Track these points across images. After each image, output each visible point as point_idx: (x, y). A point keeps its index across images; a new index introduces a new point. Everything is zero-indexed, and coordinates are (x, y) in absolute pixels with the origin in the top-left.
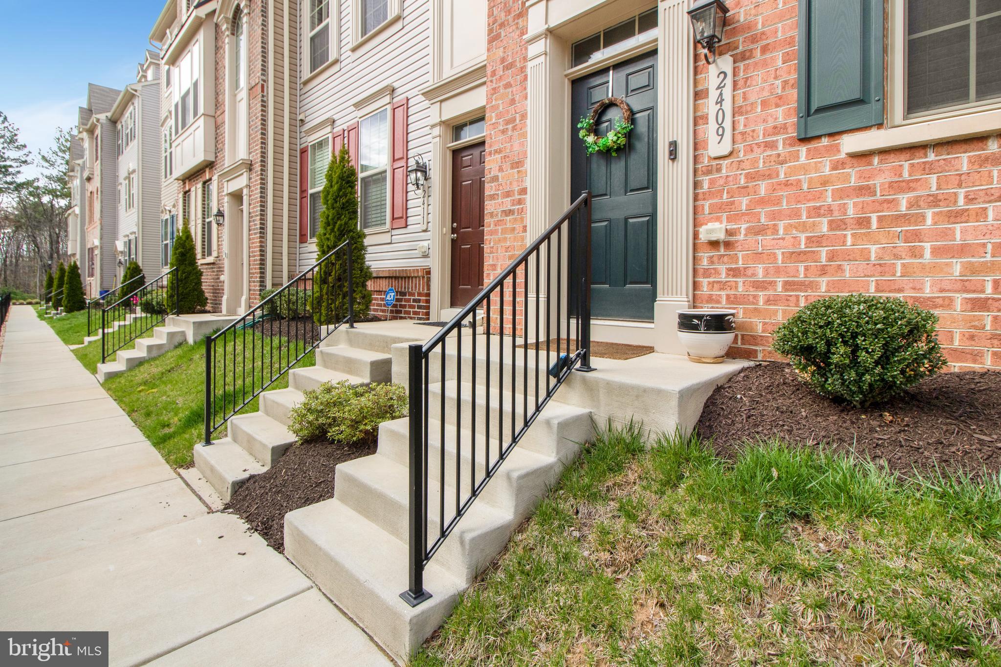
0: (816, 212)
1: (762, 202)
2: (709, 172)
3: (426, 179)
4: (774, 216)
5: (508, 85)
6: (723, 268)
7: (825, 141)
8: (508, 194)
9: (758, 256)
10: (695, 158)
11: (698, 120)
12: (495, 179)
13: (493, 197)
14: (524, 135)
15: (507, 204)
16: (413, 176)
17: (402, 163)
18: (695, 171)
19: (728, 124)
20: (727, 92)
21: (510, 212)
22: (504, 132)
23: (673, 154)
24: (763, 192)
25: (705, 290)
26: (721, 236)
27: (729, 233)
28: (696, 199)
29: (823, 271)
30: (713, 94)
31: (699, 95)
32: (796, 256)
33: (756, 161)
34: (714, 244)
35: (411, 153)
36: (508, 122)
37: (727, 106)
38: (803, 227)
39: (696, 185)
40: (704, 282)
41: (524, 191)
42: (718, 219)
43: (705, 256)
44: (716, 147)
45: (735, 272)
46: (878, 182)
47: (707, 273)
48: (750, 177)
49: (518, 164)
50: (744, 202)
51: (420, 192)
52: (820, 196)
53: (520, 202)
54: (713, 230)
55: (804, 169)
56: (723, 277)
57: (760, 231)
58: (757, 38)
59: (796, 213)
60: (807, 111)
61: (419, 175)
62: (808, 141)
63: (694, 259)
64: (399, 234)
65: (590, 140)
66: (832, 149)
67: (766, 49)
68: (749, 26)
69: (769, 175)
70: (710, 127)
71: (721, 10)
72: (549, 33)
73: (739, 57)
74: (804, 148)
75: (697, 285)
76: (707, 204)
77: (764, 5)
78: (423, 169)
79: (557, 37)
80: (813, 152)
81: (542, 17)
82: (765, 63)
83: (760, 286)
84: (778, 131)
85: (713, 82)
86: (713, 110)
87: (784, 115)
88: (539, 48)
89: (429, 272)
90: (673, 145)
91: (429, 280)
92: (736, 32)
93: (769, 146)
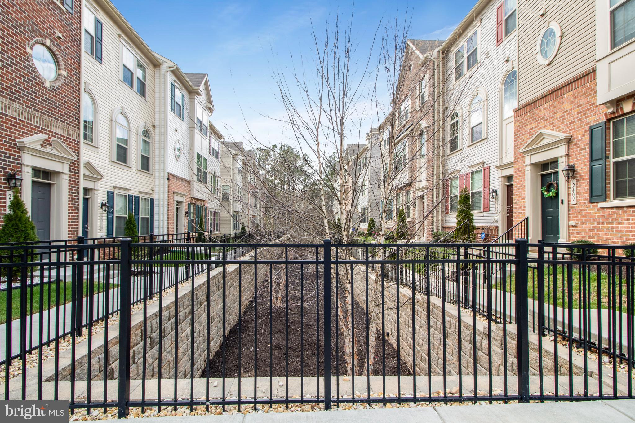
0: (594, 220)
1: (583, 216)
2: (572, 208)
3: (497, 195)
4: (586, 220)
5: (520, 176)
6: (575, 232)
7: (595, 204)
8: (520, 208)
9: (583, 230)
10: (569, 204)
11: (569, 194)
12: (516, 203)
13: (516, 208)
14: (524, 191)
15: (520, 210)
16: (491, 194)
17: (487, 189)
18: (569, 207)
19: (575, 197)
20: (575, 188)
21: (521, 213)
22: (519, 189)
23: (562, 203)
24: (583, 214)
25: (571, 238)
26: (574, 224)
27: (577, 223)
28: (569, 214)
29: (596, 234)
30: (572, 189)
31: (569, 188)
32: (590, 230)
33: (582, 207)
34: (573, 226)
35: (491, 186)
36: (520, 187)
37: (575, 192)
38: (592, 224)
39: (569, 211)
40: (571, 235)
41: (525, 207)
42: (574, 220)
43: (571, 229)
44: (573, 202)
45: (578, 233)
46: (606, 214)
47: (572, 233)
48: (581, 210)
49: (523, 199)
50: (579, 216)
51: (494, 199)
52: (594, 216)
53: (524, 210)
54: (572, 223)
55: (592, 210)
56: (575, 235)
57: (583, 224)
58: (581, 177)
59: (590, 220)
60: (591, 196)
61: (494, 194)
62: (592, 203)
63: (569, 230)
64: (486, 214)
65: (545, 193)
66: (597, 206)
67: (583, 180)
68: (580, 173)
69: (585, 210)
70: (571, 197)
71: (571, 171)
72: (531, 164)
73: (577, 181)
74: (591, 205)
75: (569, 236)
76: (571, 216)
77: (583, 169)
78: (495, 192)
79: (534, 165)
80: (593, 206)
81: (528, 160)
82: (583, 183)
83: (583, 237)
84: (586, 199)
85: (572, 186)
86: (572, 192)
87: (587, 196)
88: (528, 168)
89: (498, 228)
90: (562, 200)
91: (498, 230)
92: (577, 174)
93: (585, 203)
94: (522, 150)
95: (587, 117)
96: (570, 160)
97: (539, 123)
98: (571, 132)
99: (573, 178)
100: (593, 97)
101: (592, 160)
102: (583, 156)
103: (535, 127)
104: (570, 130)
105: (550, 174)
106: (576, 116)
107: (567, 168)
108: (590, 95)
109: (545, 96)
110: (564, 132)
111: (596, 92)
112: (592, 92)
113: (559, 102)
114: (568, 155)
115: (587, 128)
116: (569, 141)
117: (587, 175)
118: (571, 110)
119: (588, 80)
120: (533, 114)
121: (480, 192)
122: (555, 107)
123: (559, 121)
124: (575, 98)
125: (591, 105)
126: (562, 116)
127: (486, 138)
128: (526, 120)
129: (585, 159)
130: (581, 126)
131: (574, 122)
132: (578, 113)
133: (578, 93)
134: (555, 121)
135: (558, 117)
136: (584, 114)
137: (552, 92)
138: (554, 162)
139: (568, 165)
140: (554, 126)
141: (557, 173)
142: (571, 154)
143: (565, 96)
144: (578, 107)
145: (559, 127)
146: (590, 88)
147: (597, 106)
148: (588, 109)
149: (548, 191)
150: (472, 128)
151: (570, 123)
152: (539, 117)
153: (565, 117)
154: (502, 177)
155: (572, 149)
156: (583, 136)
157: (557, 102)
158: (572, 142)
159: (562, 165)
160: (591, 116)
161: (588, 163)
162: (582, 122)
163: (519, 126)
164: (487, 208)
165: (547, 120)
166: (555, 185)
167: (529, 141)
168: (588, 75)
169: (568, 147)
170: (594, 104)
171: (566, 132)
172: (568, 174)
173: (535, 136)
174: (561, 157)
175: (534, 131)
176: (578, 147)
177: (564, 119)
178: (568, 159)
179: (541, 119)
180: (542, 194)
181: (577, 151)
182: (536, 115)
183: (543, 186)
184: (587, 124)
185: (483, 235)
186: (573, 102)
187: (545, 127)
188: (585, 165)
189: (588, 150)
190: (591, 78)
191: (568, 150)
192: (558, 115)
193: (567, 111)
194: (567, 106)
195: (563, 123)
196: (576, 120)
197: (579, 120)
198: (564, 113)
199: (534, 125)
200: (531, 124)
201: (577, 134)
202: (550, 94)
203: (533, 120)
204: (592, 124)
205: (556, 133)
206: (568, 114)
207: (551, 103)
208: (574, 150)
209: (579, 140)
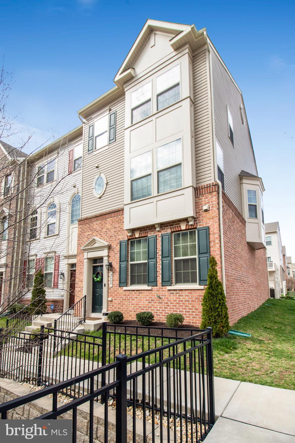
0: (121, 297)
1: (116, 295)
2: (110, 289)
3: (63, 277)
4: (117, 297)
5: (80, 265)
6: (111, 305)
7: (122, 287)
8: (80, 287)
9: (115, 303)
10: (108, 286)
11: (108, 281)
12: (77, 284)
13: (77, 287)
14: (83, 276)
15: (79, 289)
16: (60, 276)
17: (57, 271)
18: (108, 289)
19: (112, 282)
20: (112, 277)
21: (80, 291)
22: (79, 274)
23: (105, 286)
24: (116, 294)
25: (109, 309)
26: (111, 300)
27: (112, 299)
28: (108, 293)
29: (122, 306)
30: (110, 277)
31: (109, 277)
32: (119, 304)
33: (115, 289)
34: (110, 301)
35: (60, 269)
36: (80, 273)
37: (112, 279)
38: (120, 300)
39: (108, 291)
41: (82, 287)
42: (111, 297)
43: (109, 303)
44: (111, 286)
45: (113, 306)
46: (127, 294)
47: (109, 306)
48: (115, 291)
49: (82, 282)
50: (114, 294)
51: (62, 279)
52: (121, 295)
53: (82, 289)
54: (110, 299)
55: (120, 291)
57: (115, 299)
58: (115, 270)
59: (119, 297)
60: (120, 283)
61: (62, 276)
62: (120, 287)
63: (108, 303)
64: (55, 290)
65: (95, 279)
66: (122, 289)
67: (116, 272)
68: (114, 268)
69: (116, 291)
70: (110, 282)
71: (110, 265)
72: (88, 258)
73: (113, 272)
74: (120, 288)
75: (108, 308)
76: (109, 294)
77: (116, 266)
78: (63, 274)
79: (89, 259)
80: (121, 289)
81: (86, 255)
82: (116, 274)
83: (115, 308)
84: (117, 285)
85: (110, 275)
86: (110, 279)
87: (118, 282)
88: (86, 261)
89: (63, 301)
90: (105, 284)
91: (63, 302)
92: (113, 268)
93: (116, 287)
94: (82, 248)
95: (118, 235)
96: (110, 259)
97: (93, 232)
98: (111, 242)
99: (111, 270)
100: (121, 224)
101: (120, 261)
102: (116, 258)
103: (91, 235)
104: (110, 241)
105: (98, 266)
106: (113, 233)
107: (108, 264)
108: (120, 223)
109: (97, 217)
110: (107, 241)
111: (123, 222)
112: (121, 222)
113: (104, 223)
114: (108, 256)
115: (118, 241)
116: (109, 247)
117: (118, 270)
118: (111, 229)
119: (119, 214)
120: (90, 226)
121: (51, 273)
122: (102, 225)
123: (104, 234)
124: (113, 222)
125: (120, 229)
126: (106, 232)
127: (58, 235)
128: (86, 228)
129: (117, 260)
130: (116, 240)
131: (112, 236)
132: (114, 232)
133: (115, 220)
134: (102, 233)
135: (104, 231)
136: (117, 233)
137: (101, 215)
138: (101, 259)
139: (109, 262)
140: (101, 236)
141: (102, 266)
142: (110, 255)
143: (108, 220)
144: (114, 228)
145: (104, 238)
146: (120, 219)
147: (123, 230)
148: (119, 231)
149: (97, 277)
150: (48, 225)
151: (110, 237)
152: (93, 229)
153: (108, 232)
154: (68, 264)
155: (111, 253)
156: (117, 246)
157: (103, 222)
158: (111, 248)
159: (105, 262)
160: (120, 235)
161: (119, 263)
162: (116, 238)
163: (81, 231)
164: (56, 286)
165: (97, 231)
166: (101, 274)
167: (87, 243)
168: (119, 211)
169: (109, 251)
170: (122, 228)
171: (108, 241)
172: (109, 268)
173: (91, 240)
174: (105, 256)
175: (90, 237)
176: (114, 252)
177: (107, 233)
178: (109, 258)
179: (94, 230)
180: (93, 279)
181: (113, 254)
182: (92, 227)
183: (94, 273)
184: (119, 239)
185: (52, 307)
186: (111, 225)
187: (96, 235)
188: (117, 264)
189: (119, 255)
190: (121, 214)
191: (109, 252)
192: (104, 230)
193: (108, 229)
194: (108, 226)
195: (106, 235)
196: (113, 235)
197: (115, 236)
198: (107, 229)
199: (90, 233)
200: (89, 232)
201: (113, 244)
202: (100, 216)
203: (90, 229)
204: (121, 240)
205: (102, 241)
206: (109, 231)
207: (100, 221)
208: (112, 254)
209: (114, 248)
